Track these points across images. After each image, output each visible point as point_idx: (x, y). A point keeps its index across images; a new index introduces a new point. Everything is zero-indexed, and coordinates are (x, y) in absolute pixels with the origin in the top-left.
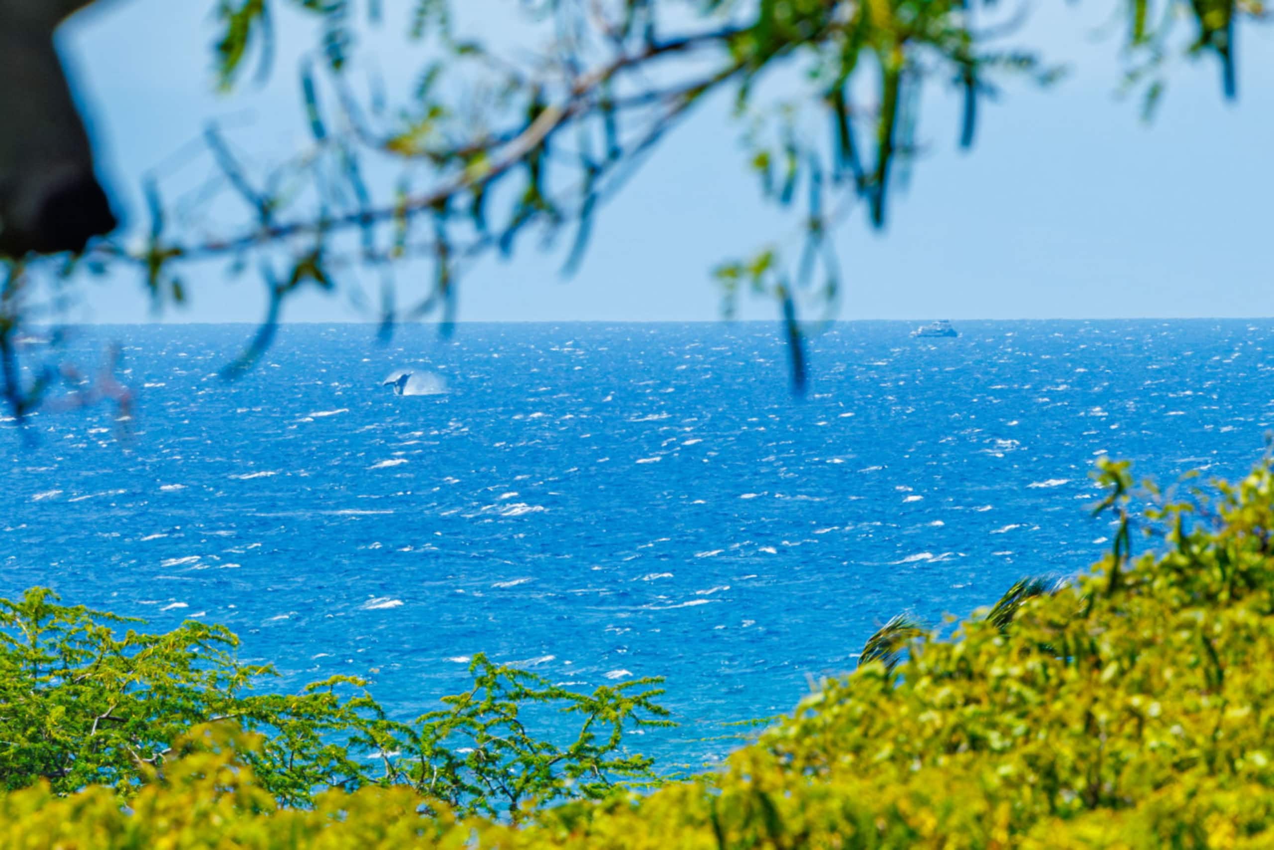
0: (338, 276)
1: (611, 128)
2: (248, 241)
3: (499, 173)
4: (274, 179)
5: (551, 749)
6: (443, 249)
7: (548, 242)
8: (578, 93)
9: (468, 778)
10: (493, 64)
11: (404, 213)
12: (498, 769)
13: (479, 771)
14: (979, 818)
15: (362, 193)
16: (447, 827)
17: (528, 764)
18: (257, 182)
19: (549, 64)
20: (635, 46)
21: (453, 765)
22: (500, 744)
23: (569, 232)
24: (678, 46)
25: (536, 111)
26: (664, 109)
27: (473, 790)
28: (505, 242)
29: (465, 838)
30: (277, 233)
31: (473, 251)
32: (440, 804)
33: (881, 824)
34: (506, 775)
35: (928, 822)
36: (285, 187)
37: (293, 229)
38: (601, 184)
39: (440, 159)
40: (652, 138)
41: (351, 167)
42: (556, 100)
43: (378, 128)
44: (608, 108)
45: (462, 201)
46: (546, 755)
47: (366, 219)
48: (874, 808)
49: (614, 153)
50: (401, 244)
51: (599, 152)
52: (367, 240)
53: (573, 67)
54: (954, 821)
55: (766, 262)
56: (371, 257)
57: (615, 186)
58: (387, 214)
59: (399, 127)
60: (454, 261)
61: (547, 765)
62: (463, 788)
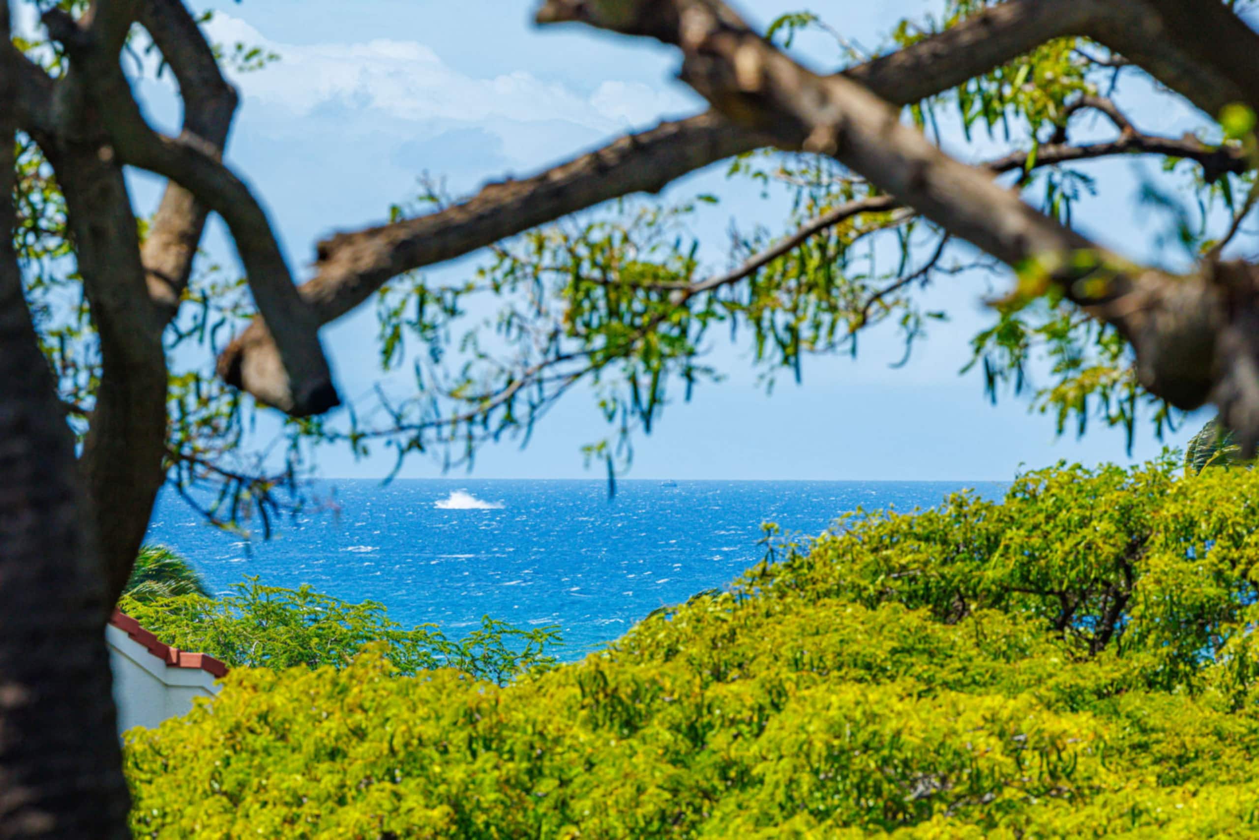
0: (428, 448)
1: (541, 390)
2: (391, 432)
3: (495, 406)
4: (402, 407)
5: (514, 654)
6: (470, 437)
7: (514, 436)
8: (527, 375)
9: (480, 664)
10: (493, 362)
11: (455, 422)
12: (493, 661)
13: (485, 662)
14: (689, 682)
15: (438, 414)
16: (471, 685)
17: (505, 660)
18: (395, 407)
19: (516, 363)
20: (551, 357)
21: (474, 660)
22: (493, 652)
23: (523, 432)
24: (569, 357)
25: (510, 382)
26: (562, 383)
27: (482, 670)
28: (496, 436)
29: (479, 689)
30: (402, 429)
31: (484, 439)
32: (468, 675)
33: (647, 685)
34: (496, 664)
35: (668, 684)
36: (406, 410)
37: (410, 427)
38: (537, 413)
39: (471, 400)
40: (557, 395)
41: (434, 402)
42: (518, 378)
43: (445, 386)
44: (540, 381)
45: (479, 418)
46: (512, 656)
47: (439, 425)
48: (645, 678)
49: (542, 400)
50: (453, 435)
51: (536, 399)
52: (439, 433)
53: (526, 364)
54: (678, 683)
55: (604, 445)
56: (440, 439)
57: (542, 414)
58: (448, 422)
59: (454, 386)
60: (475, 443)
61: (513, 660)
62: (478, 669)
